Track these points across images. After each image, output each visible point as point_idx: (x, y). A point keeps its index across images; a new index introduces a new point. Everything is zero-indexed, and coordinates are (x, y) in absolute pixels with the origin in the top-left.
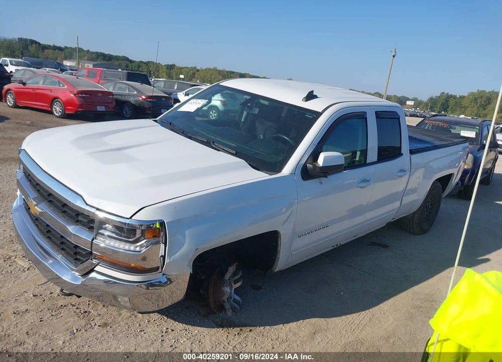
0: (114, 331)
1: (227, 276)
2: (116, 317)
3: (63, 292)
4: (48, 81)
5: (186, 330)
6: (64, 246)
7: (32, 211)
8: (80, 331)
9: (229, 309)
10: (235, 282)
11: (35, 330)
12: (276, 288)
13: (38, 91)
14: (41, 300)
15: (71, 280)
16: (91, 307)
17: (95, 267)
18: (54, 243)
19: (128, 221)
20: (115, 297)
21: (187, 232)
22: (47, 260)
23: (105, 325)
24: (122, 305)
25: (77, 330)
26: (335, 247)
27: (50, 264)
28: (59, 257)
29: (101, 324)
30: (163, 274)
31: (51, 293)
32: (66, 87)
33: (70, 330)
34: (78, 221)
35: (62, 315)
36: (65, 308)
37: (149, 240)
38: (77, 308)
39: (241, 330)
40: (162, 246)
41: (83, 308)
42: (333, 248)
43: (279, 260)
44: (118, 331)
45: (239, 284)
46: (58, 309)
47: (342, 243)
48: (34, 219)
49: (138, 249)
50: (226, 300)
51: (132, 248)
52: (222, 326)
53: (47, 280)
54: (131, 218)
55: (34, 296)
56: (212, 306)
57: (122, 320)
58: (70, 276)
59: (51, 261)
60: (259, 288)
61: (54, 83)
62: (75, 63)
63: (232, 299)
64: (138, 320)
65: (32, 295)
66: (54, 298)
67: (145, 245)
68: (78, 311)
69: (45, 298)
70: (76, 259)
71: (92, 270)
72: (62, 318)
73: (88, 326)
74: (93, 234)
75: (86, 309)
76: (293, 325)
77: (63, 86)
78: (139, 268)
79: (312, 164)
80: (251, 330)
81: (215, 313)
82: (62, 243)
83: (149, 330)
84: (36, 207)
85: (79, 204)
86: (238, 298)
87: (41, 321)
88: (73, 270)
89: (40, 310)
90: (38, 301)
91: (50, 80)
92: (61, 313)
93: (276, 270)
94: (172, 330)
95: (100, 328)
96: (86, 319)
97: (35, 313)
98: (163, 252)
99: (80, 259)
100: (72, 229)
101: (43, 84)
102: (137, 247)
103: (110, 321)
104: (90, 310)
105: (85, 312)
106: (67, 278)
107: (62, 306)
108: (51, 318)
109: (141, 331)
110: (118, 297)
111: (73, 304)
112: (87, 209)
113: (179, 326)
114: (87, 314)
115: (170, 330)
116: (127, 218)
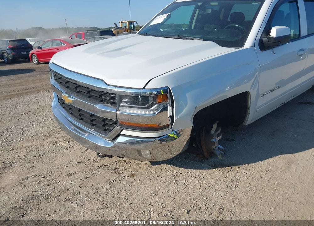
0: (139, 178)
1: (213, 131)
2: (138, 169)
3: (99, 155)
4: (54, 44)
5: (191, 172)
6: (94, 123)
7: (67, 102)
8: (115, 181)
9: (219, 154)
10: (218, 136)
11: (85, 184)
12: (244, 139)
13: (50, 51)
14: (83, 165)
15: (104, 145)
16: (118, 165)
17: (121, 132)
18: (87, 122)
19: (142, 91)
20: (139, 152)
21: (187, 95)
22: (84, 135)
23: (132, 175)
24: (144, 158)
25: (113, 181)
26: (281, 105)
27: (86, 137)
28: (92, 131)
29: (129, 175)
30: (173, 130)
31: (89, 160)
32: (66, 45)
33: (108, 181)
34: (102, 101)
35: (100, 172)
36: (101, 168)
37: (160, 104)
38: (109, 167)
39: (232, 168)
40: (170, 108)
41: (113, 166)
42: (280, 106)
43: (249, 116)
44: (142, 178)
45: (220, 137)
46: (97, 169)
47: (286, 102)
48: (68, 109)
49: (152, 112)
50: (215, 148)
51: (147, 112)
52: (215, 166)
53: (86, 149)
54: (144, 88)
55: (78, 163)
56: (205, 154)
57: (143, 171)
58: (103, 142)
59: (87, 135)
60: (232, 140)
61: (58, 44)
62: (66, 37)
63: (218, 148)
64: (154, 170)
65: (76, 162)
66: (91, 163)
67: (156, 108)
68: (110, 169)
69: (86, 163)
70: (105, 130)
71: (119, 135)
72: (101, 174)
73: (120, 177)
74: (116, 107)
75: (115, 167)
76: (269, 160)
77: (64, 44)
78: (155, 127)
79: (267, 37)
80: (239, 167)
81: (207, 159)
82: (92, 121)
83: (164, 175)
84: (68, 98)
85: (101, 86)
86: (221, 147)
87: (87, 178)
88: (104, 137)
89: (84, 171)
90: (81, 165)
91: (55, 43)
92: (99, 171)
93: (247, 124)
94: (181, 174)
95: (129, 178)
96: (118, 173)
97: (81, 173)
98: (171, 113)
99: (108, 129)
100: (99, 107)
101: (52, 46)
102: (151, 111)
103: (134, 172)
104: (119, 167)
105: (115, 169)
106: (101, 143)
107: (98, 167)
108: (94, 175)
109: (159, 176)
110: (141, 151)
111: (106, 164)
112: (108, 88)
113: (185, 171)
114: (117, 170)
115: (179, 174)
116: (141, 89)
